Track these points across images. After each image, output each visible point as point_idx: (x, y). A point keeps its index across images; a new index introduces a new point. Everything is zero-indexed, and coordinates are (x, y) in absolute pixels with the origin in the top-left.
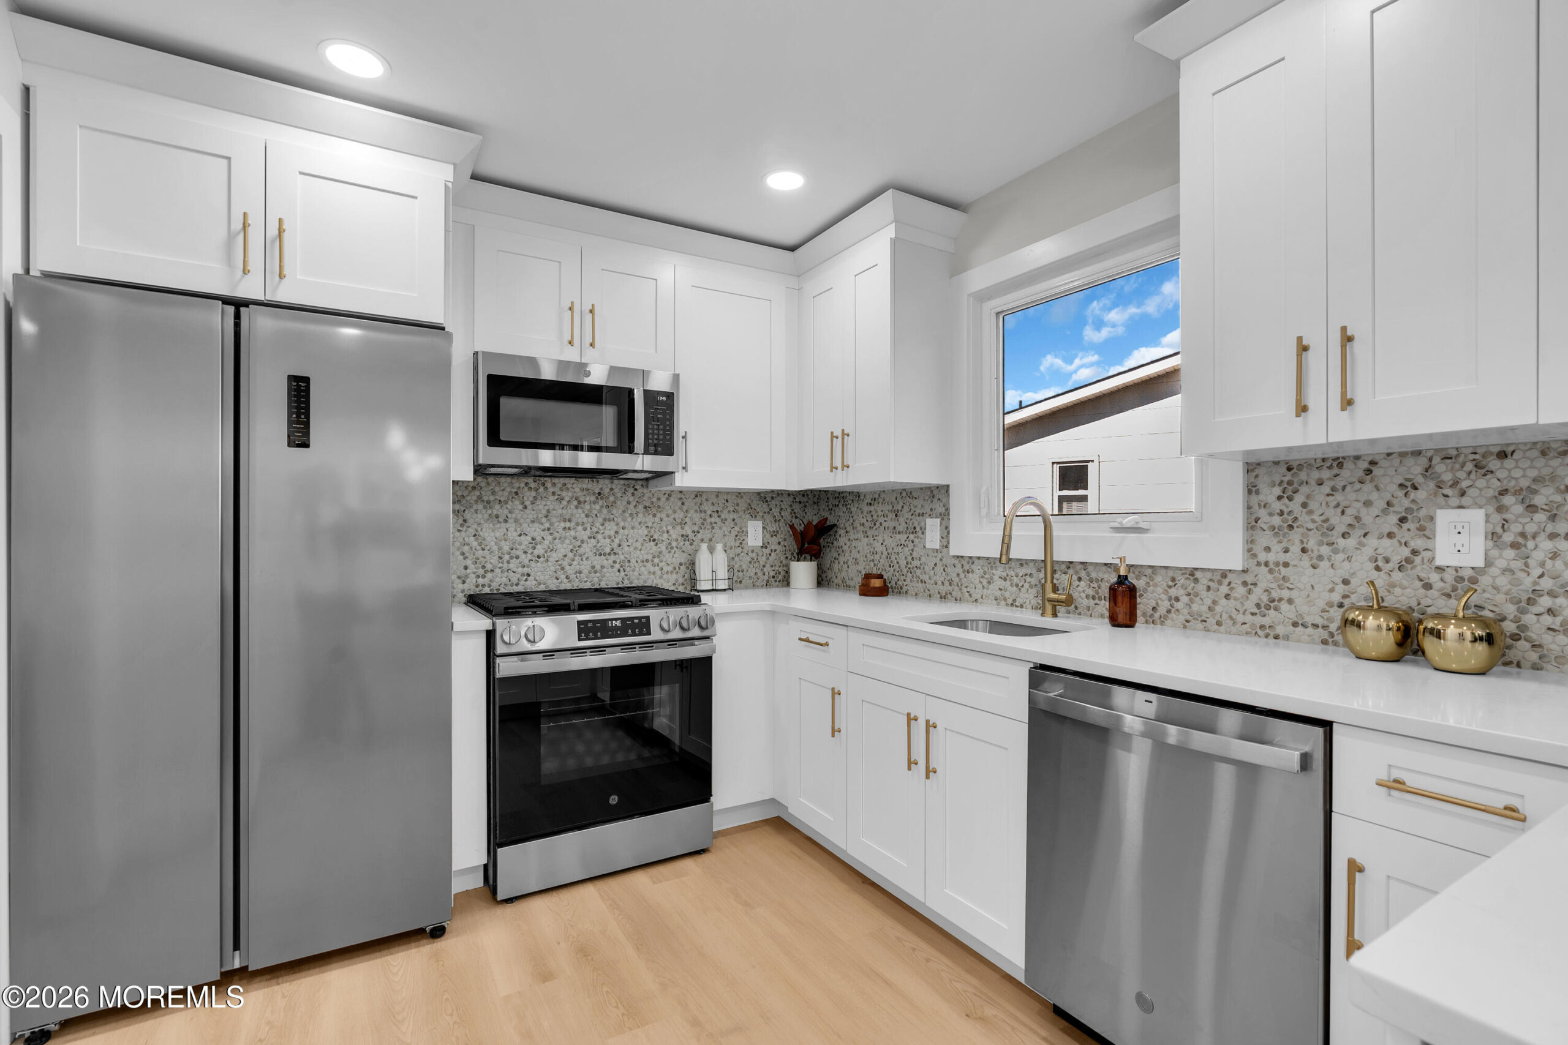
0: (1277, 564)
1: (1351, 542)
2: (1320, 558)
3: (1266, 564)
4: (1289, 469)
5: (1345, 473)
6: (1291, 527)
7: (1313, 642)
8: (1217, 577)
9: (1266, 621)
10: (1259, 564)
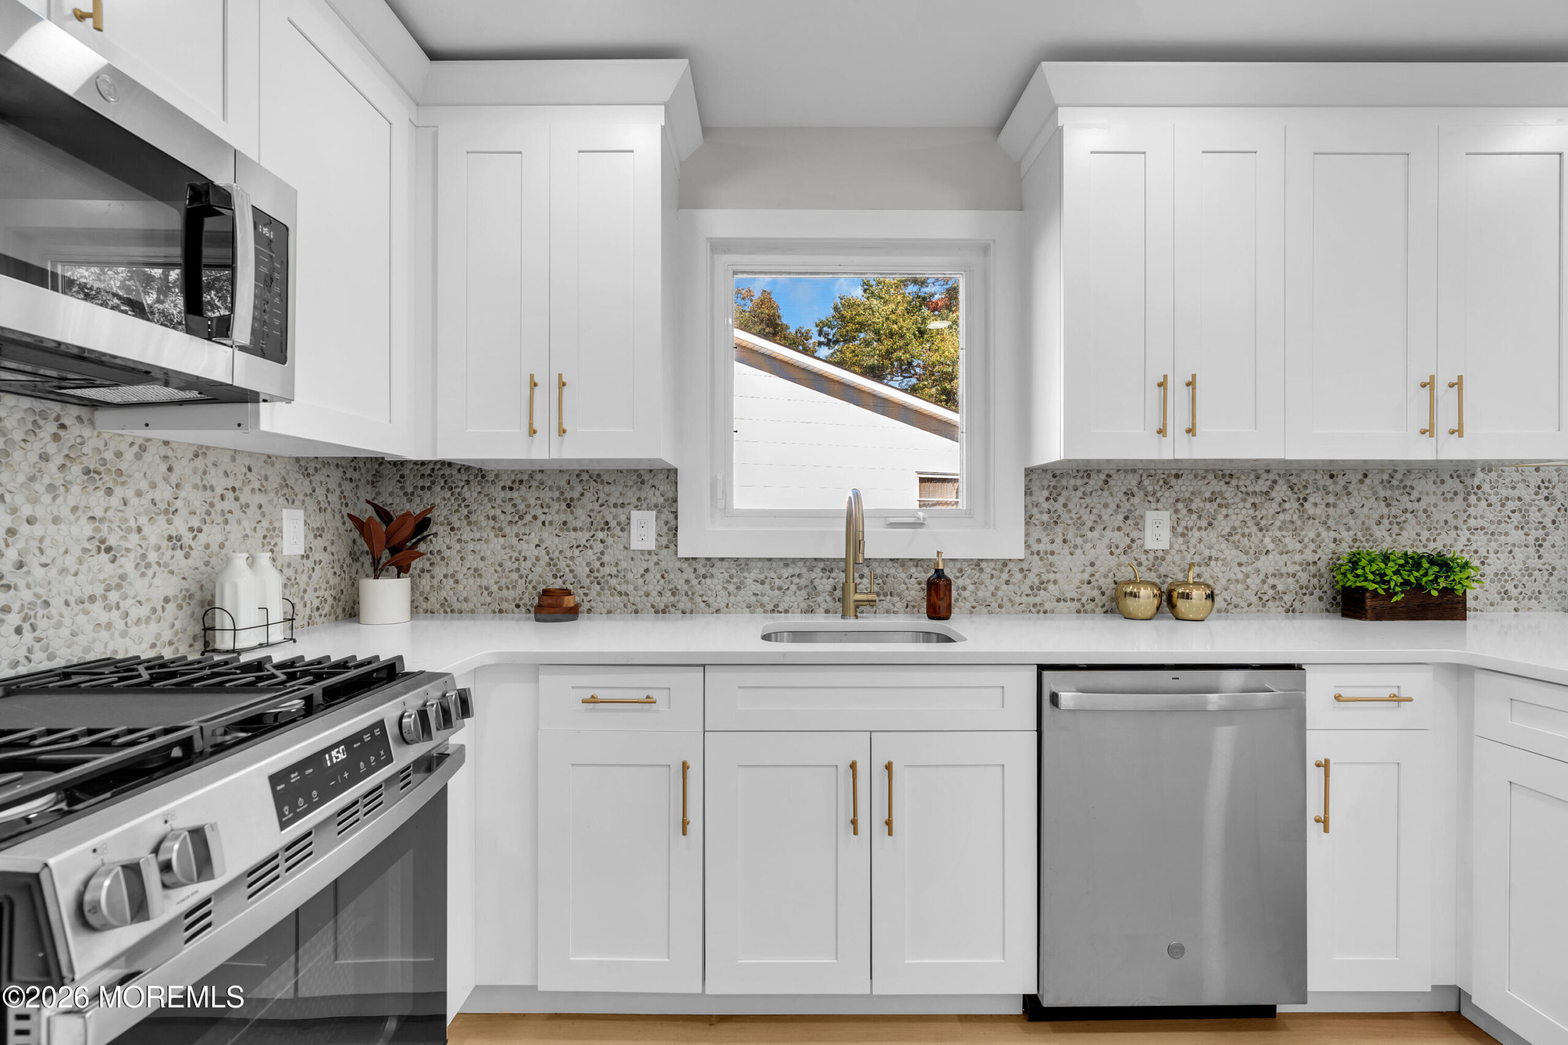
0: (1046, 553)
1: (1095, 534)
2: (1076, 547)
3: (1038, 553)
4: (1054, 476)
5: (1092, 482)
6: (1056, 523)
7: (1070, 612)
8: (999, 566)
9: (1038, 600)
10: (1032, 553)
